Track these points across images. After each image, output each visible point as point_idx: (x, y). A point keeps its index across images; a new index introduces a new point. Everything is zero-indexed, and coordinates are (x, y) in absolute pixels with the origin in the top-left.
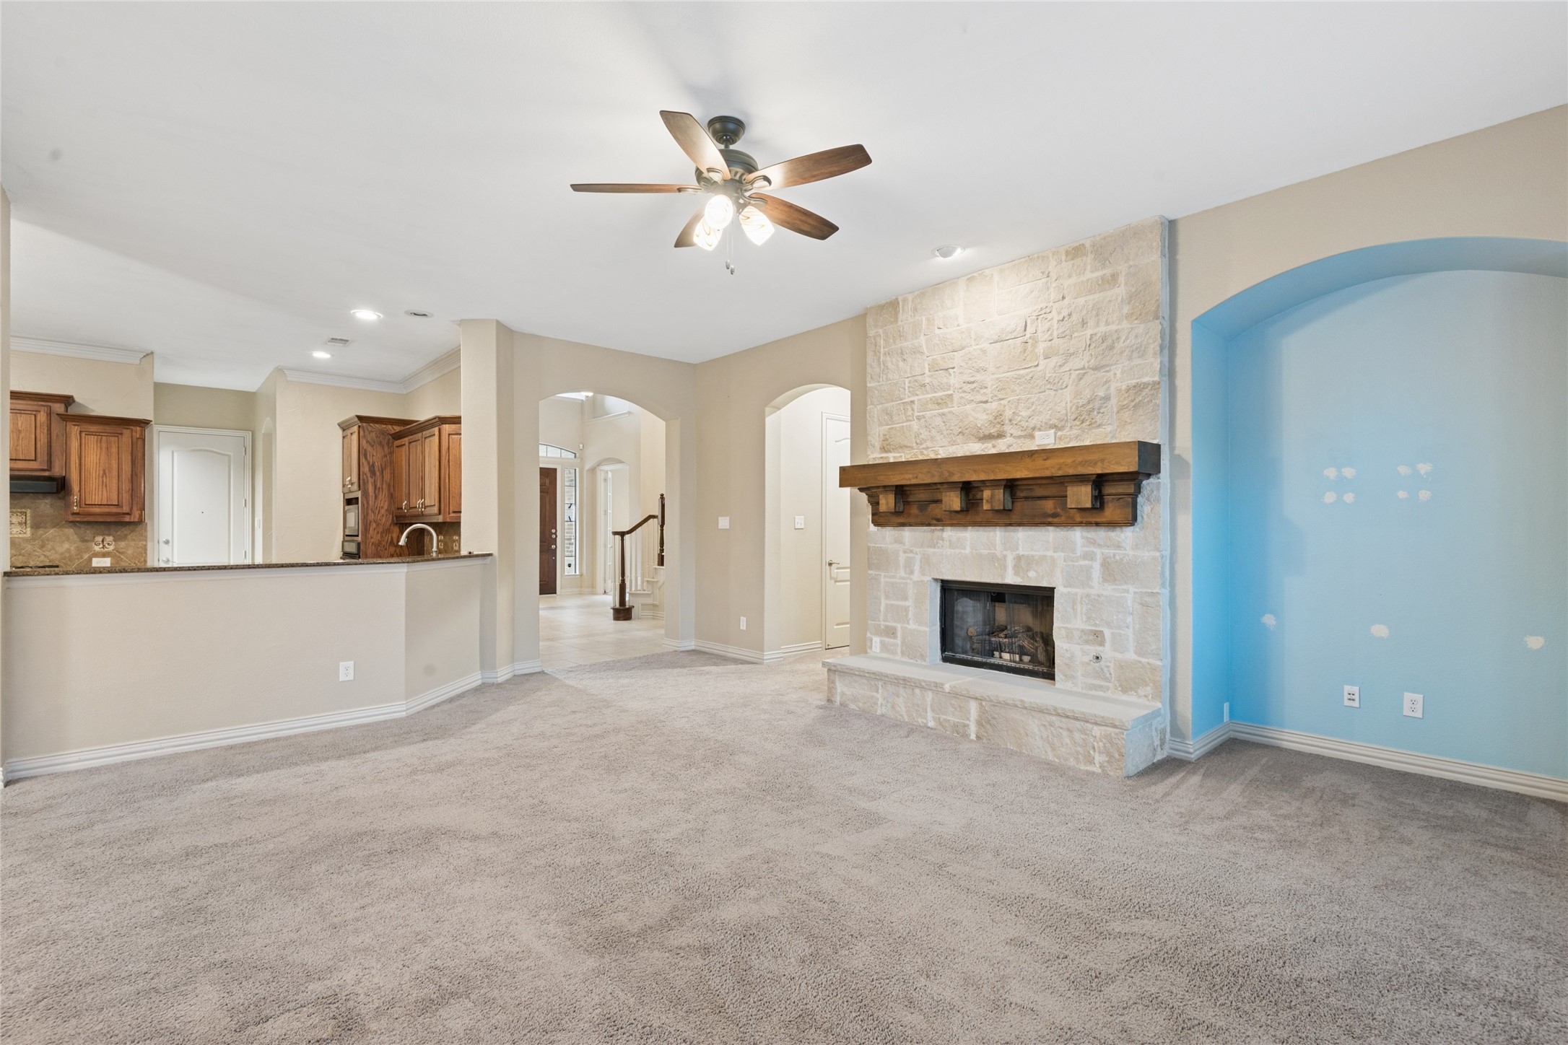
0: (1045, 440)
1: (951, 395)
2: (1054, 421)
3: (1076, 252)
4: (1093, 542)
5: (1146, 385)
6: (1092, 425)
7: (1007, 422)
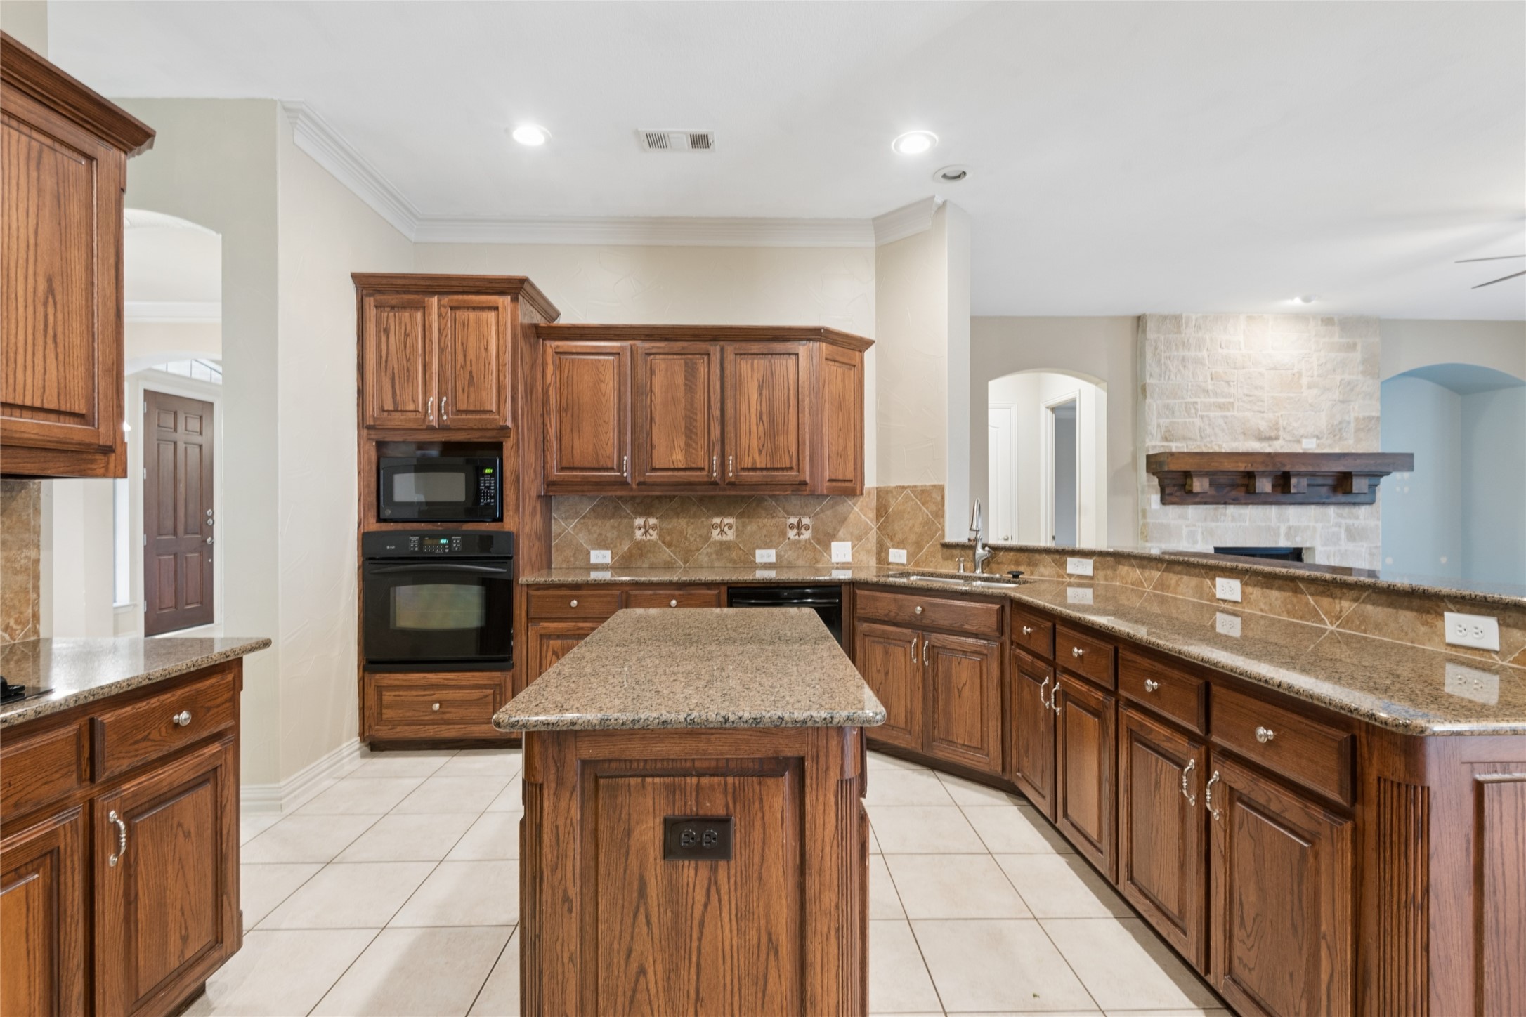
0: (1310, 446)
1: (1233, 403)
2: (1316, 433)
3: (1328, 321)
4: (1341, 516)
5: (1373, 417)
6: (1341, 438)
7: (1281, 429)
